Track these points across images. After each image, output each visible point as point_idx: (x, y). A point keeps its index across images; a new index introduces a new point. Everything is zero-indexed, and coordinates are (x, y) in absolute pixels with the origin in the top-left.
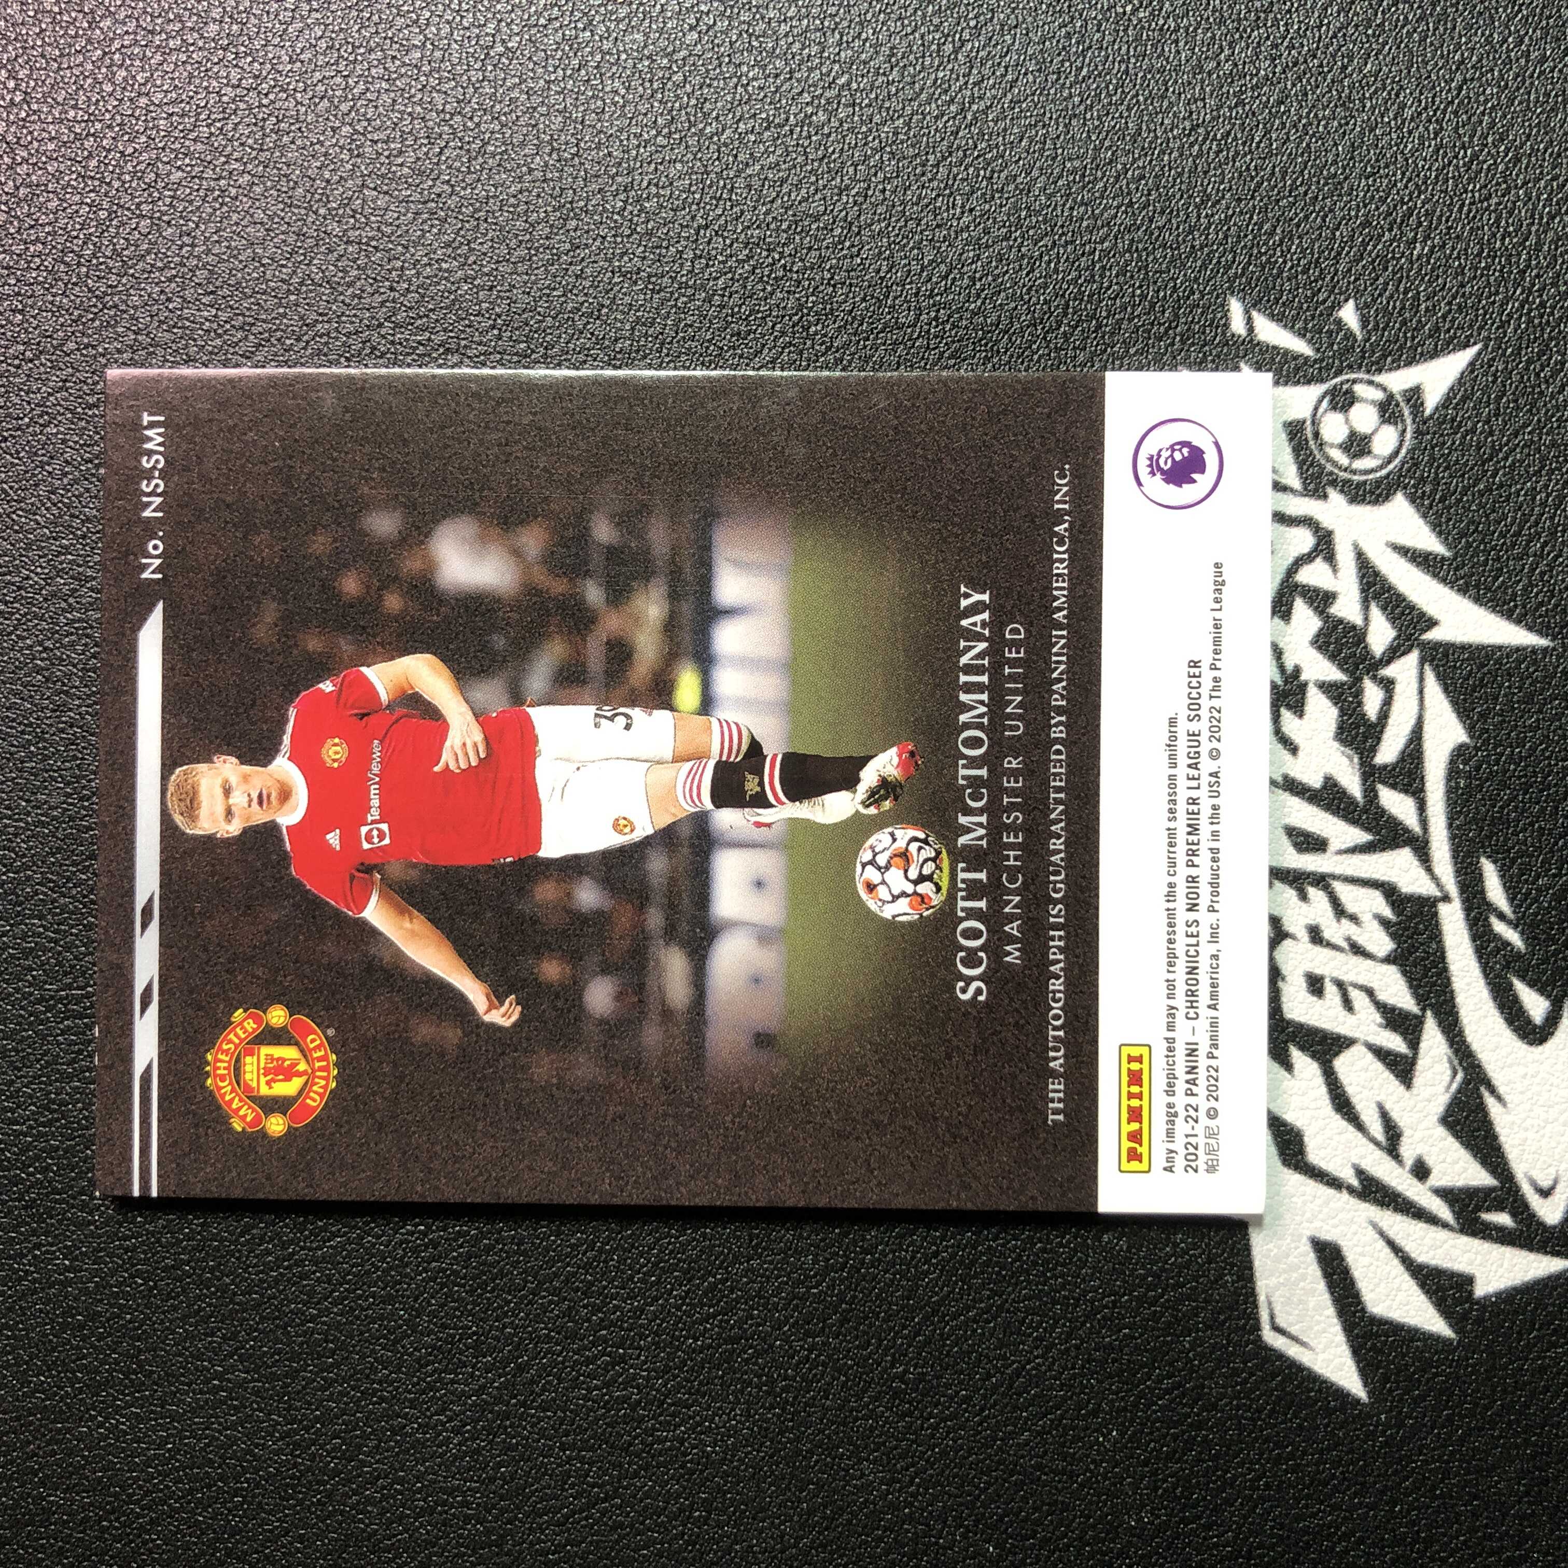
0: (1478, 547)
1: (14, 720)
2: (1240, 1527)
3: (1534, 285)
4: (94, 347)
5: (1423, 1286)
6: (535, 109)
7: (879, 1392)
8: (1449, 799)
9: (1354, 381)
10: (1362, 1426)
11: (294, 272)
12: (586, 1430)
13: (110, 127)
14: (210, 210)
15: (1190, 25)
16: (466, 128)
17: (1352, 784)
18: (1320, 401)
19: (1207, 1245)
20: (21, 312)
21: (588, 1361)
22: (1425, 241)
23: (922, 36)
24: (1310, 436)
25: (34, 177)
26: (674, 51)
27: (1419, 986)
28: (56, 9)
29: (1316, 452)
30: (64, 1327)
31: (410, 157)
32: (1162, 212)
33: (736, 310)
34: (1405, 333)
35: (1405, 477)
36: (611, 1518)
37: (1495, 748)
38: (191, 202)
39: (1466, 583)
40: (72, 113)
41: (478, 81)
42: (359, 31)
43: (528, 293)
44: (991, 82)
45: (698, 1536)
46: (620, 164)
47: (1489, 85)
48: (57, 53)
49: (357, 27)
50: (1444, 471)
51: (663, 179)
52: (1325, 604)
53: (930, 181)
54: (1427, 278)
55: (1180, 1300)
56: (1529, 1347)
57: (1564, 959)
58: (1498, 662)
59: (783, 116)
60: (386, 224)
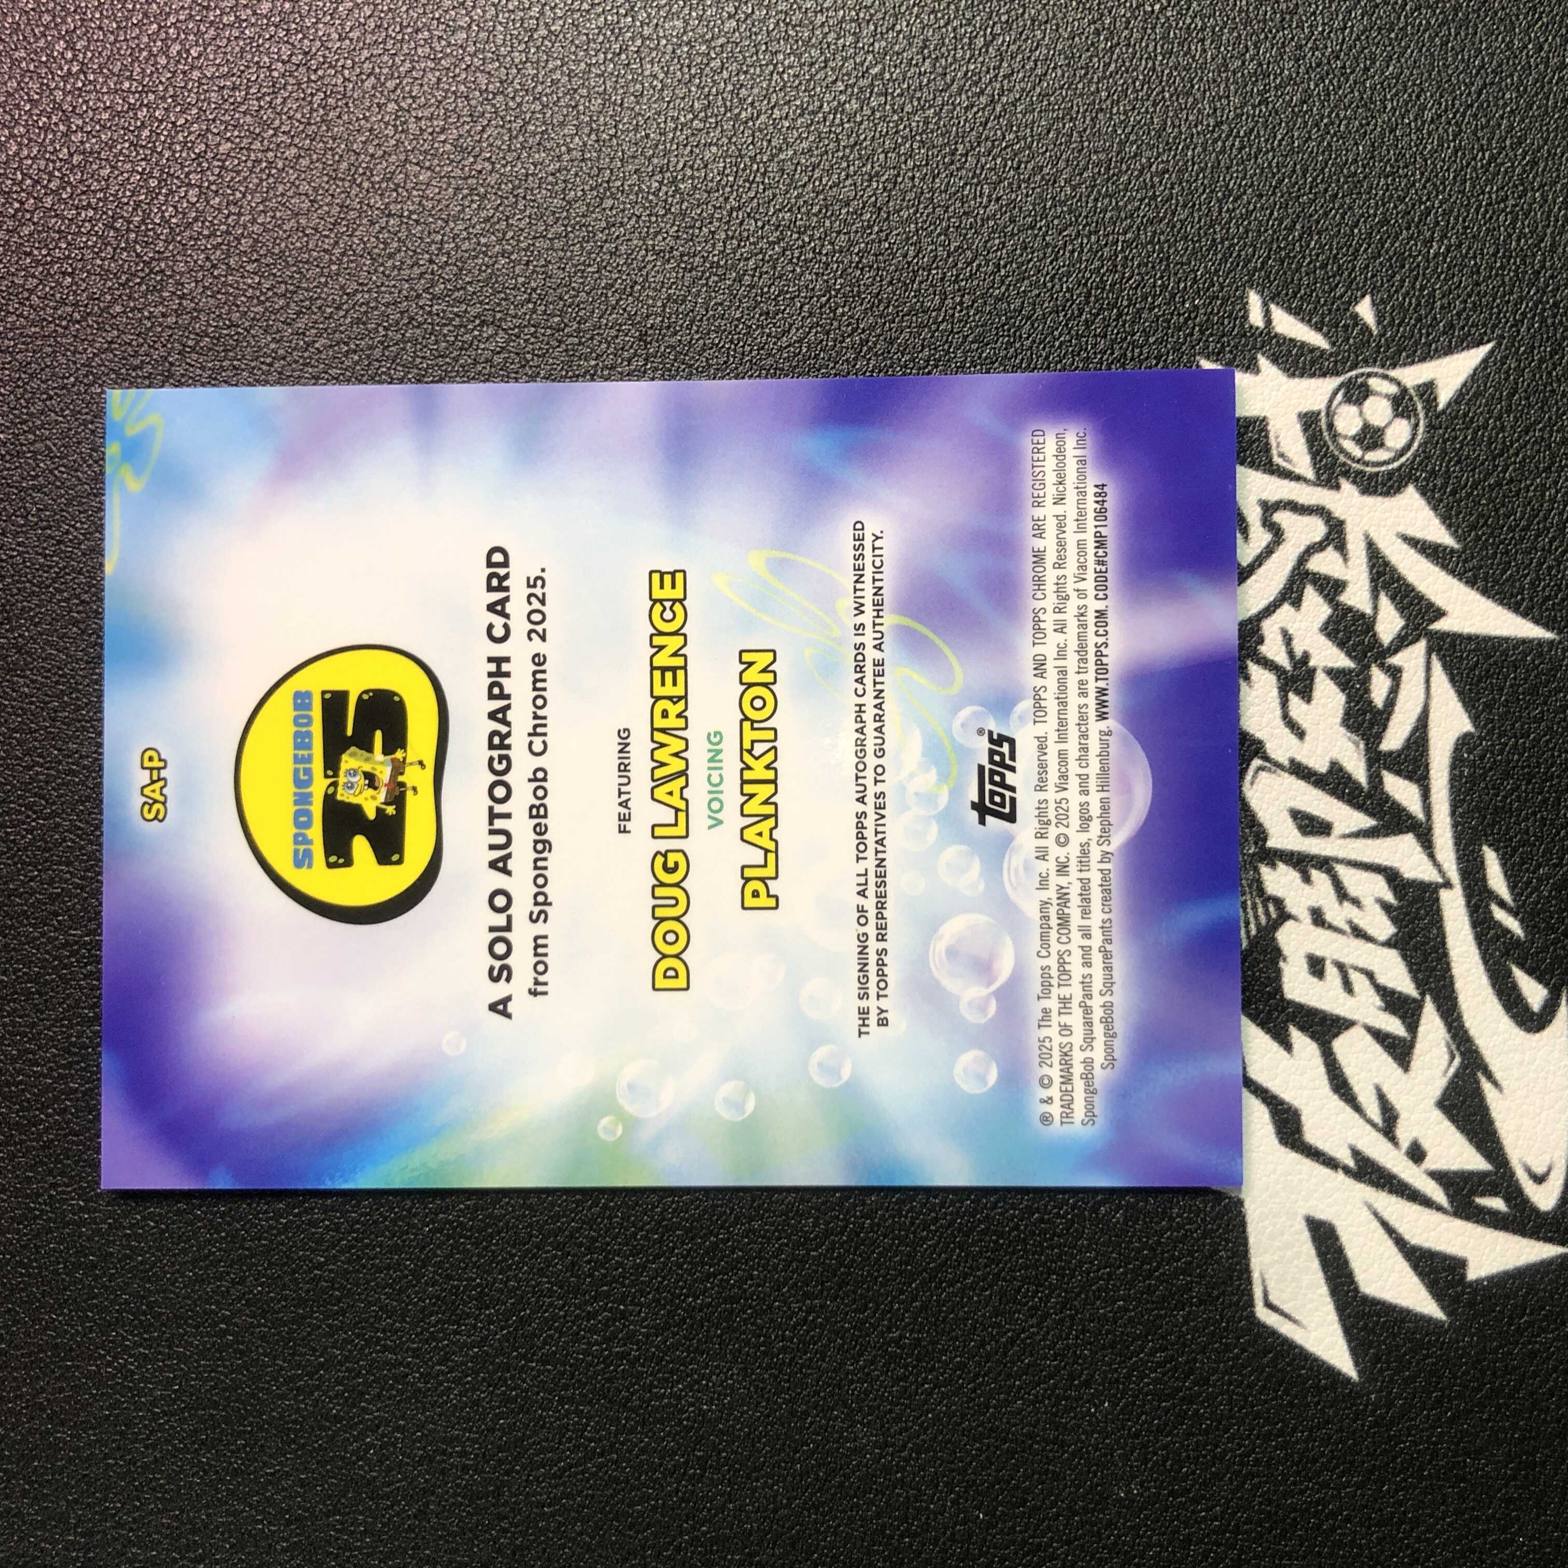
0: (1487, 540)
1: (49, 671)
2: (1228, 1501)
3: (1548, 286)
4: (140, 310)
5: (1415, 1267)
6: (575, 91)
7: (875, 1356)
8: (1452, 787)
9: (1369, 375)
10: (1352, 1405)
11: (337, 243)
12: (586, 1384)
13: (163, 99)
14: (256, 181)
15: (1217, 25)
16: (508, 108)
17: (1358, 770)
18: (1335, 394)
19: (1204, 1220)
20: (70, 274)
21: (590, 1316)
22: (1441, 240)
23: (955, 29)
24: (1324, 427)
25: (88, 145)
26: (712, 38)
27: (1419, 971)
29: (1330, 443)
30: (77, 1266)
31: (453, 134)
32: (1185, 206)
33: (766, 290)
34: (1420, 330)
35: (1417, 470)
36: (607, 1472)
37: (1499, 737)
38: (238, 173)
39: (1475, 576)
40: (127, 85)
41: (520, 61)
43: (564, 269)
44: (1020, 75)
45: (693, 1492)
46: (657, 146)
47: (1508, 89)
48: (115, 25)
49: (404, 8)
50: (1455, 465)
51: (698, 162)
52: (1336, 591)
53: (958, 169)
54: (1442, 277)
55: (1175, 1274)
56: (1520, 1331)
57: (1563, 948)
58: (1505, 653)
59: (817, 104)
60: (427, 199)
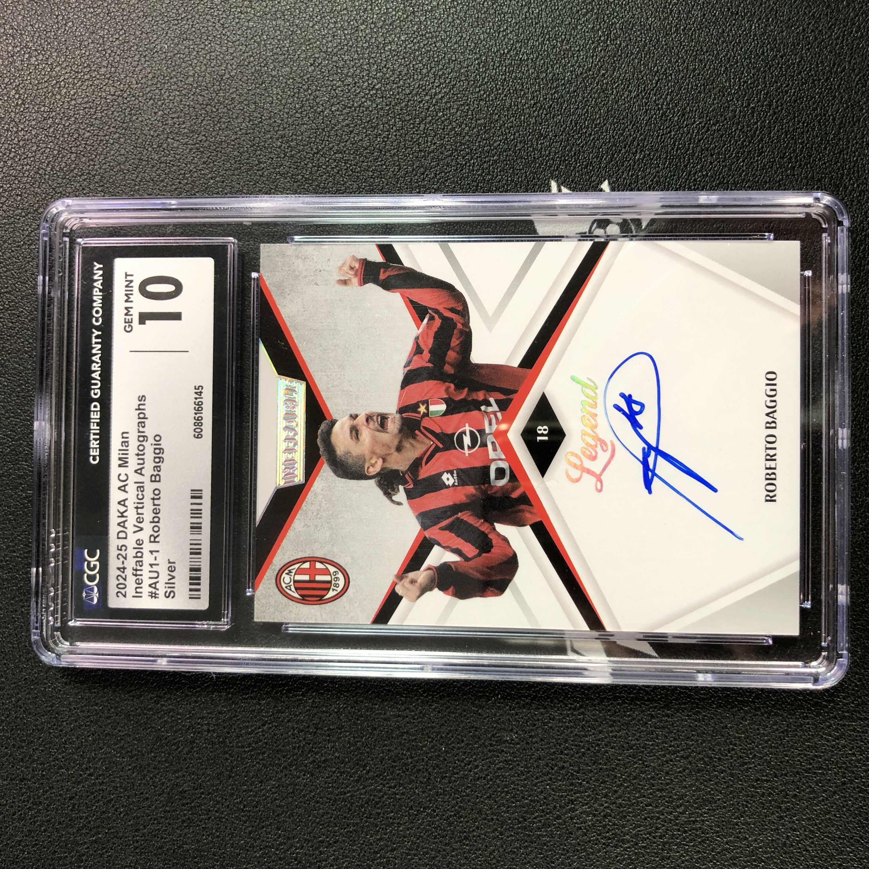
1: (15, 374)
3: (691, 172)
6: (242, 102)
11: (138, 176)
13: (59, 114)
14: (101, 149)
16: (212, 112)
20: (20, 195)
22: (641, 152)
23: (413, 65)
25: (26, 137)
26: (304, 75)
28: (36, 63)
31: (188, 124)
32: (521, 142)
38: (93, 146)
40: (43, 109)
41: (218, 90)
42: (166, 70)
44: (444, 85)
46: (279, 126)
47: (670, 81)
48: (37, 82)
49: (165, 68)
51: (299, 132)
53: (416, 131)
54: (641, 170)
59: (352, 103)
60: (178, 154)
